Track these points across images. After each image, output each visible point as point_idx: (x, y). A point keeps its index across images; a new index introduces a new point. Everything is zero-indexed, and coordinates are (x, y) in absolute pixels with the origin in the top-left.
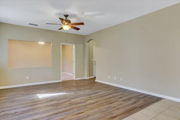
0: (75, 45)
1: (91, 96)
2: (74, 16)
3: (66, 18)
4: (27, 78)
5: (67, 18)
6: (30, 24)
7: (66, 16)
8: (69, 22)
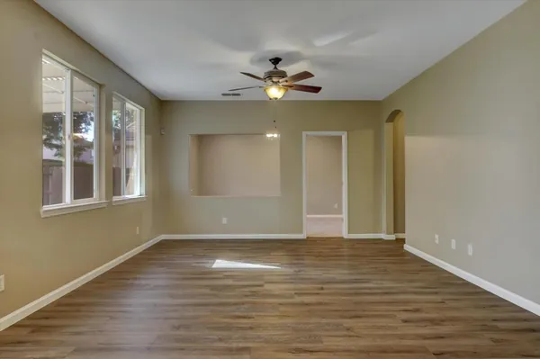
0: (346, 133)
1: (324, 286)
2: (294, 58)
3: (275, 68)
4: (225, 221)
5: (277, 66)
6: (223, 95)
7: (276, 61)
8: (283, 75)
